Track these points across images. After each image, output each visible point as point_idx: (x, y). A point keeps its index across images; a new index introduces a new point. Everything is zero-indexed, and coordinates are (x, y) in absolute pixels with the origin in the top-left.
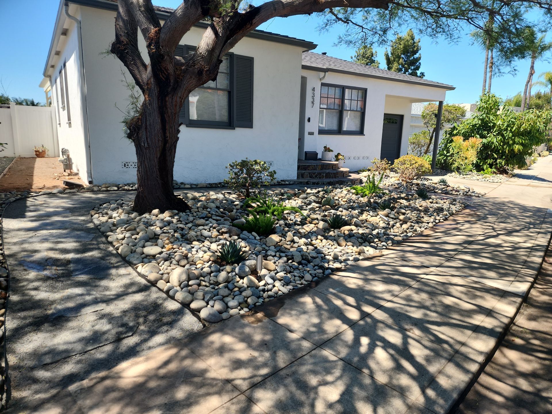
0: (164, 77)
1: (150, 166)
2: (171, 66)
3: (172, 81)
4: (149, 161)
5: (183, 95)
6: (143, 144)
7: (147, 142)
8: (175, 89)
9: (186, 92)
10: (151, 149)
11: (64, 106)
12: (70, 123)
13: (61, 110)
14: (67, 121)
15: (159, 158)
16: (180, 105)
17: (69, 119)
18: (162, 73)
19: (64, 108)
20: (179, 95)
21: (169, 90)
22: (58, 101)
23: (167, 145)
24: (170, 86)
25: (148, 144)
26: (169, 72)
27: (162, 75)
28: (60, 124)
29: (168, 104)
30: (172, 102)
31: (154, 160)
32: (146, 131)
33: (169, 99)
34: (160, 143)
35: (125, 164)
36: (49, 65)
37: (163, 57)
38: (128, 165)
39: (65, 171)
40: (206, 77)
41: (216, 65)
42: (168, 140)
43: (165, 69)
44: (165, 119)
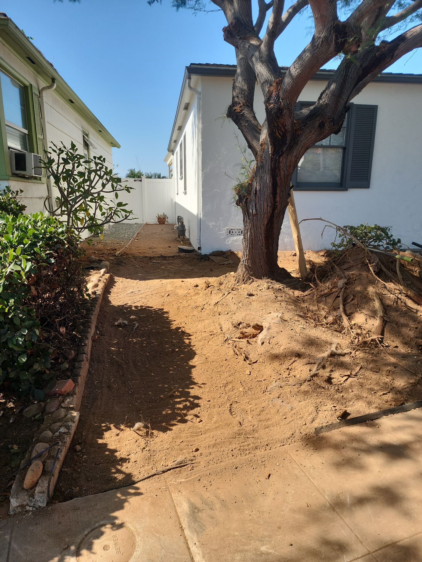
0: (280, 134)
1: (256, 234)
2: (290, 120)
3: (288, 138)
4: (255, 228)
5: (299, 153)
6: (251, 211)
7: (256, 208)
8: (291, 148)
9: (303, 149)
10: (259, 216)
11: (182, 177)
12: (186, 192)
13: (179, 180)
14: (184, 191)
15: (267, 225)
16: (294, 165)
17: (185, 189)
18: (278, 130)
19: (181, 179)
20: (295, 154)
21: (285, 149)
22: (177, 173)
23: (276, 211)
24: (286, 144)
25: (256, 210)
26: (286, 128)
27: (278, 133)
28: (178, 194)
29: (281, 165)
30: (286, 163)
31: (261, 228)
32: (255, 196)
33: (283, 159)
34: (269, 209)
35: (230, 231)
36: (173, 141)
37: (282, 112)
38: (232, 232)
39: (179, 237)
40: (328, 130)
41: (342, 114)
42: (277, 206)
43: (283, 125)
44: (277, 182)
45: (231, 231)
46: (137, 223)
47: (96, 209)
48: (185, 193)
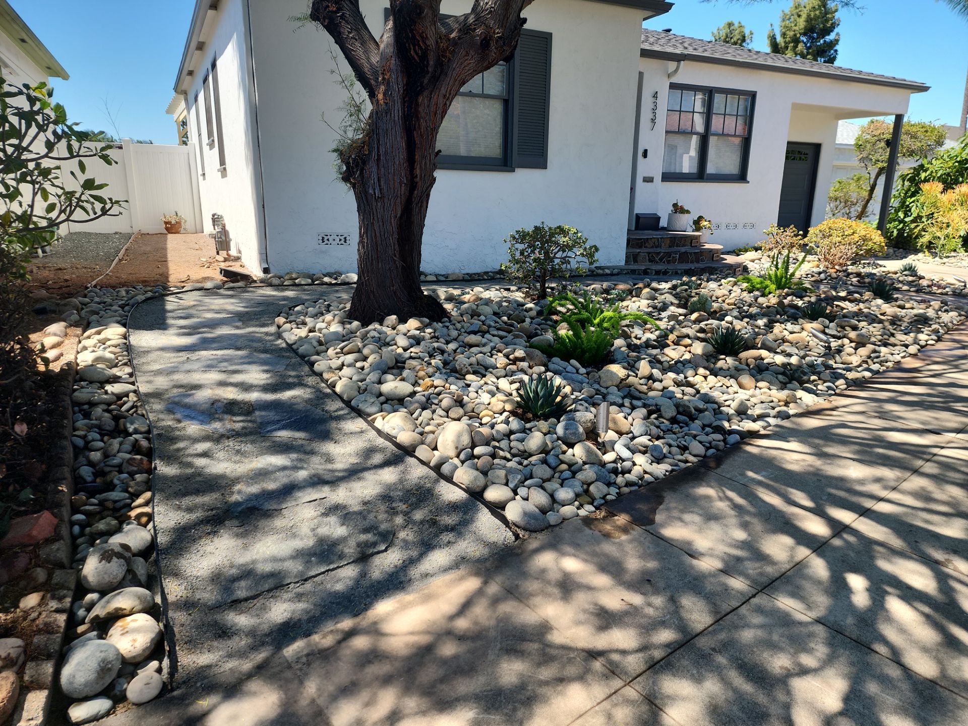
0: (417, 54)
1: (382, 234)
2: (433, 30)
3: (431, 63)
4: (381, 224)
5: (450, 90)
6: (371, 191)
7: (380, 186)
8: (436, 80)
9: (457, 83)
10: (386, 200)
11: (213, 141)
12: (225, 169)
13: (206, 148)
14: (218, 166)
15: (401, 218)
16: (443, 112)
17: (222, 162)
18: (414, 46)
19: (211, 145)
20: (443, 91)
21: (426, 81)
22: (200, 135)
23: (416, 192)
24: (428, 72)
25: (381, 190)
26: (428, 43)
27: (414, 50)
28: (204, 174)
29: (421, 109)
30: (428, 106)
31: (391, 223)
32: (378, 165)
33: (423, 100)
34: (403, 188)
35: (323, 238)
36: (185, 72)
37: (421, 12)
38: (328, 240)
39: (218, 253)
40: (495, 53)
41: (516, 28)
42: (417, 183)
43: (422, 37)
44: (415, 141)
45: (326, 238)
46: (120, 231)
47: (35, 194)
48: (224, 172)
